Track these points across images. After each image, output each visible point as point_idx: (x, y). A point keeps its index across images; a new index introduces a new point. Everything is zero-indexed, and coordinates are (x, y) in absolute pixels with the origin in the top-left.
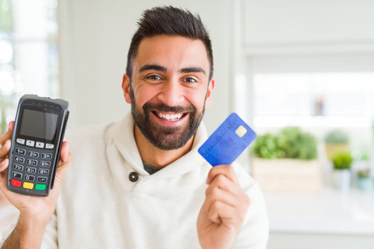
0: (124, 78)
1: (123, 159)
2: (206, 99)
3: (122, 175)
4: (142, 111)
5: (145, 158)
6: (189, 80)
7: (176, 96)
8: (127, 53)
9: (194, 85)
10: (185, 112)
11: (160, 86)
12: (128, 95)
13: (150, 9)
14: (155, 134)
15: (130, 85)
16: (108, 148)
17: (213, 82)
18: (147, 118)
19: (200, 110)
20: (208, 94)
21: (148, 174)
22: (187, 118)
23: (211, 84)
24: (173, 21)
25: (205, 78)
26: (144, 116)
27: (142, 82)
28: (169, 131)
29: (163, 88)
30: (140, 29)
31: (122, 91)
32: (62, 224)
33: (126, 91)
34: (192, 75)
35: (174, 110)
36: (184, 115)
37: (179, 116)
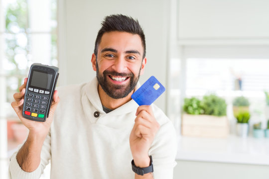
0: (93, 56)
1: (91, 104)
2: (140, 69)
3: (90, 113)
4: (103, 75)
5: (104, 104)
6: (130, 58)
7: (122, 67)
8: (95, 41)
9: (133, 60)
10: (128, 76)
11: (113, 61)
12: (95, 66)
13: (109, 16)
14: (110, 89)
15: (96, 60)
16: (82, 98)
17: (146, 60)
18: (105, 80)
19: (136, 76)
20: (142, 66)
21: (105, 113)
22: (129, 80)
23: (144, 60)
24: (122, 23)
25: (140, 57)
26: (104, 78)
27: (103, 58)
28: (118, 87)
29: (115, 62)
30: (103, 28)
31: (91, 64)
32: (54, 142)
33: (94, 63)
34: (132, 55)
35: (121, 75)
36: (127, 78)
37: (124, 78)
